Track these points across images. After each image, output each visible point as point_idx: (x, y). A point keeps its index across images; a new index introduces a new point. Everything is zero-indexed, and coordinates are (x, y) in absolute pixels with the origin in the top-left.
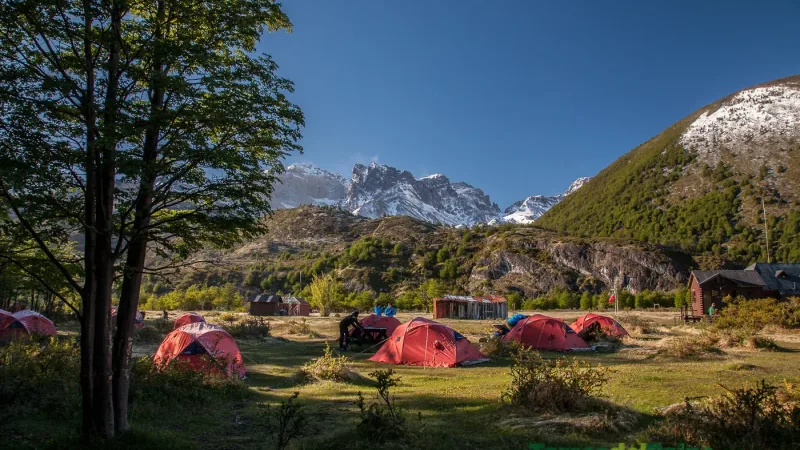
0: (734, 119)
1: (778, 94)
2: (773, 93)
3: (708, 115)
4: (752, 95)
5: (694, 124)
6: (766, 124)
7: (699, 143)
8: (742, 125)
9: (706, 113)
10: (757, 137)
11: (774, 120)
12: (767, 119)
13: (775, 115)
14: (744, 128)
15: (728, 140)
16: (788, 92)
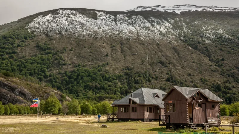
0: (54, 22)
1: (75, 15)
2: (72, 14)
3: (43, 17)
4: (64, 12)
5: (35, 20)
6: (68, 28)
7: (37, 30)
8: (58, 25)
9: (41, 16)
10: (64, 32)
11: (71, 26)
12: (69, 25)
13: (72, 24)
14: (58, 27)
15: (50, 31)
16: (79, 15)
